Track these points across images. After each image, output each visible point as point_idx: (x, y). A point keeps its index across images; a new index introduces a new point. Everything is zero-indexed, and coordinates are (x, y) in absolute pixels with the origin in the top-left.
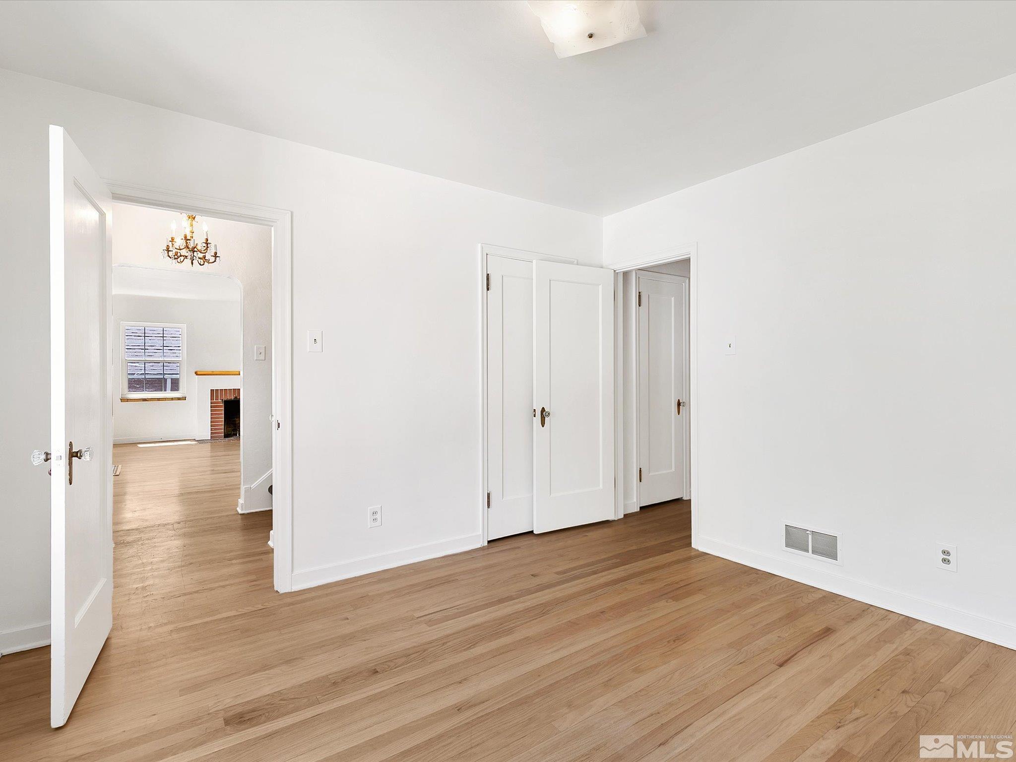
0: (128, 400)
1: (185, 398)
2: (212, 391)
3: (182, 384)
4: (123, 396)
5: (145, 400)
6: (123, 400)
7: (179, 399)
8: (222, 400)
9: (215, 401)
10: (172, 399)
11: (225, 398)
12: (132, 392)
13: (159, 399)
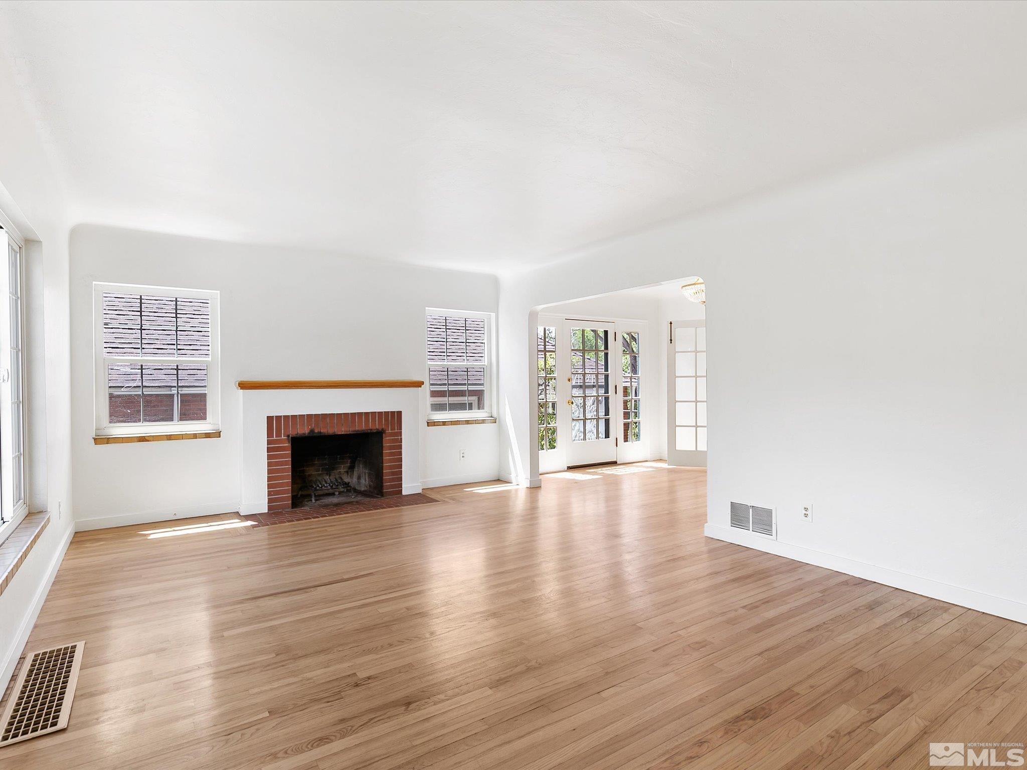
0: (108, 440)
1: (218, 434)
2: (270, 419)
3: (213, 406)
4: (100, 433)
5: (142, 439)
6: (98, 440)
7: (208, 435)
8: (288, 436)
9: (275, 438)
10: (195, 436)
11: (292, 432)
12: (118, 424)
13: (170, 437)
